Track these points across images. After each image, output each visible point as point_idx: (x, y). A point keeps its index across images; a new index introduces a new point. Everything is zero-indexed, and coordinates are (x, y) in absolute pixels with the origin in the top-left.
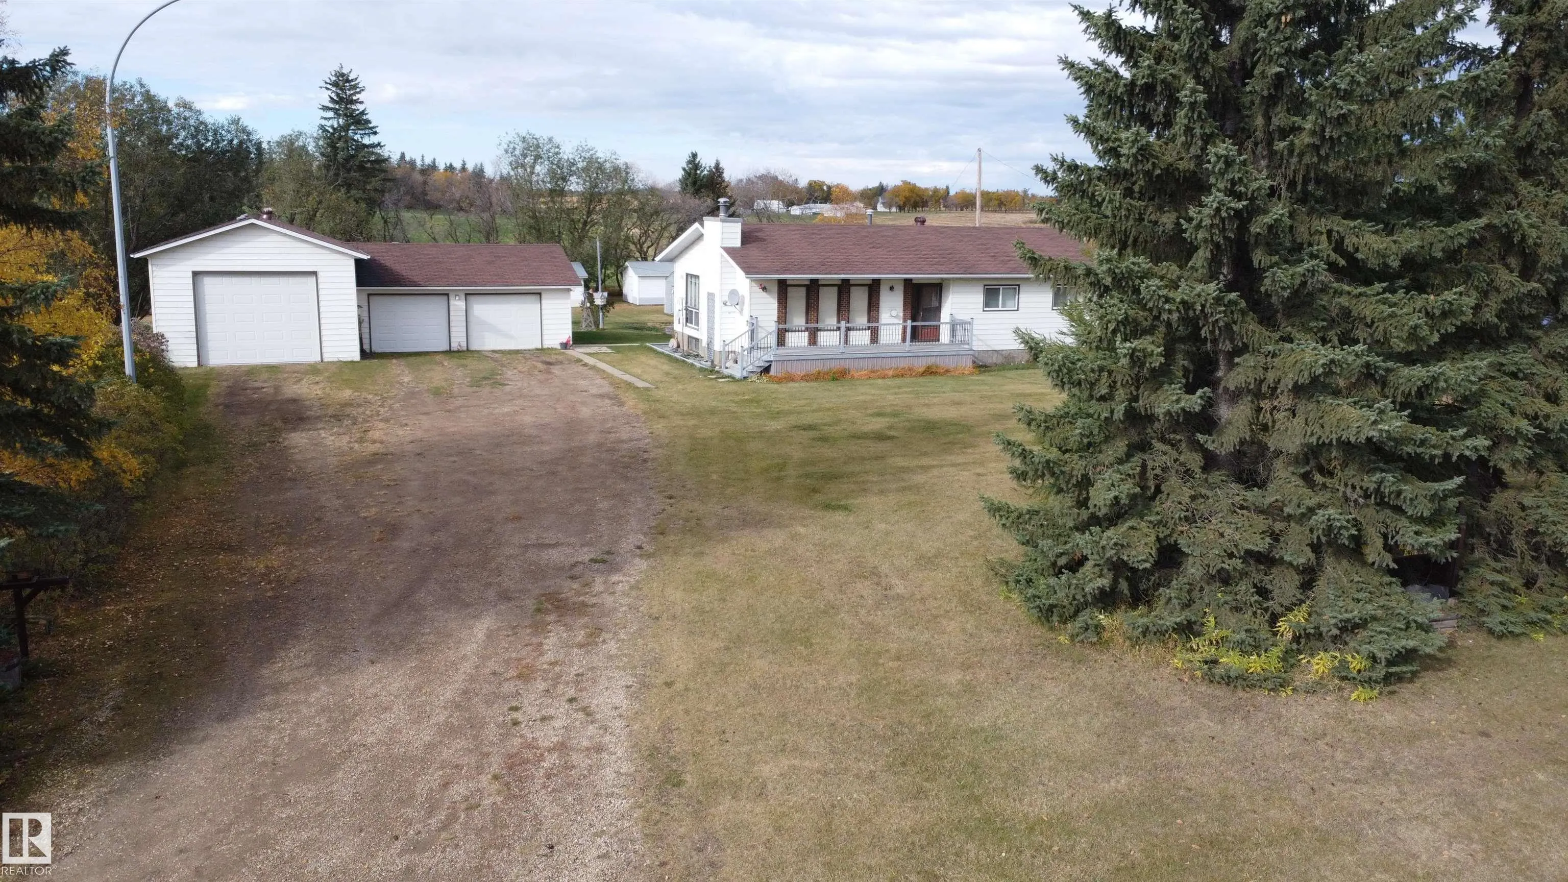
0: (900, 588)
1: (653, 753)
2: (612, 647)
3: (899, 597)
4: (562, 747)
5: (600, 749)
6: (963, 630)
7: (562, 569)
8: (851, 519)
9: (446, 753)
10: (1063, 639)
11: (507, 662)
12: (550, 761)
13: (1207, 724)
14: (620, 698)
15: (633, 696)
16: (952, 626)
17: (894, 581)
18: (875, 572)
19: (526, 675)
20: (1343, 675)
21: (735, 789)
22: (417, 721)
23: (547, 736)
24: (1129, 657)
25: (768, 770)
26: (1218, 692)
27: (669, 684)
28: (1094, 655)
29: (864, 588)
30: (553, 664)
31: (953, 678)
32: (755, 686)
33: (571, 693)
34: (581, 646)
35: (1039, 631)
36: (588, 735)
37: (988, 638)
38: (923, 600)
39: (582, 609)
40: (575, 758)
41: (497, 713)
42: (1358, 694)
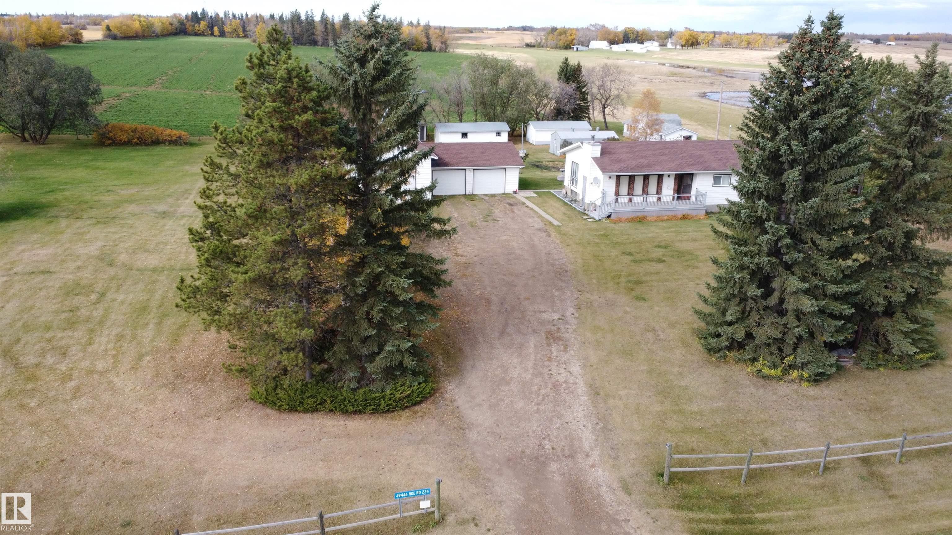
0: (662, 336)
1: (591, 386)
2: (572, 352)
3: (661, 340)
4: (566, 382)
5: (576, 384)
6: (681, 354)
7: (549, 322)
8: (646, 304)
9: (536, 381)
10: (714, 359)
11: (543, 355)
12: (564, 385)
13: (753, 390)
14: (578, 369)
15: (582, 369)
16: (677, 352)
17: (660, 333)
18: (654, 330)
19: (550, 360)
20: (801, 378)
21: (614, 397)
22: (525, 372)
23: (561, 379)
24: (734, 367)
25: (622, 393)
26: (760, 380)
27: (592, 366)
28: (723, 365)
29: (650, 335)
30: (557, 357)
31: (676, 370)
32: (617, 369)
33: (564, 366)
34: (563, 351)
35: (706, 355)
36: (571, 380)
37: (689, 357)
38: (669, 341)
39: (560, 339)
40: (570, 385)
41: (545, 371)
42: (804, 384)
